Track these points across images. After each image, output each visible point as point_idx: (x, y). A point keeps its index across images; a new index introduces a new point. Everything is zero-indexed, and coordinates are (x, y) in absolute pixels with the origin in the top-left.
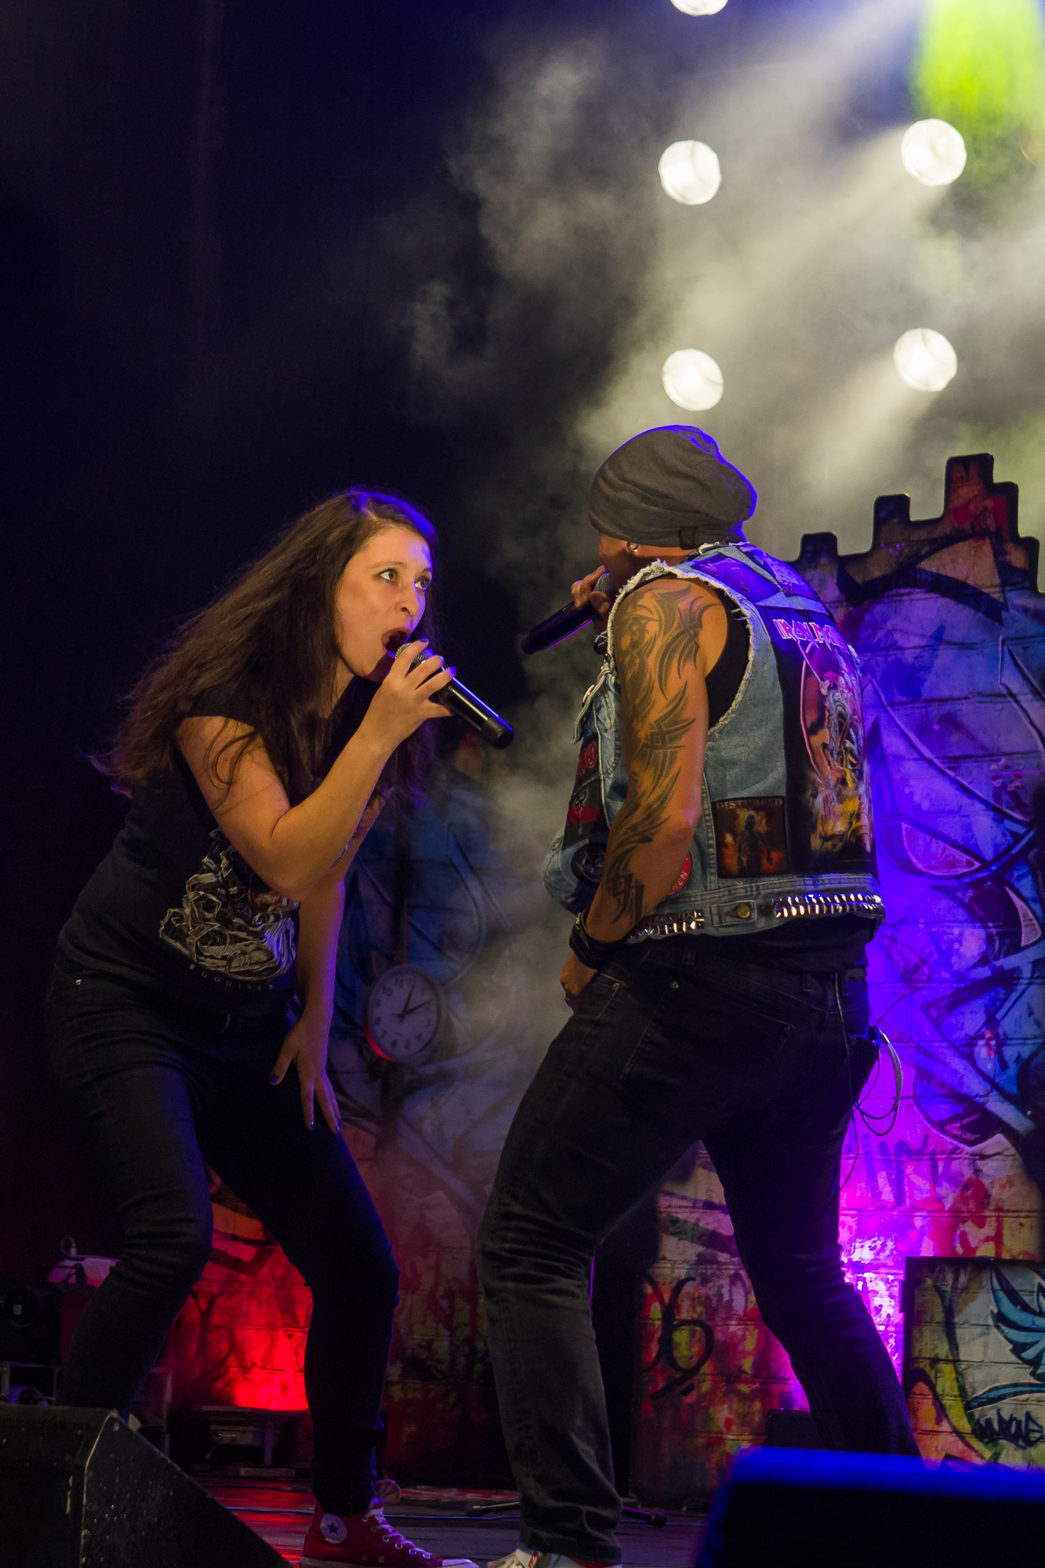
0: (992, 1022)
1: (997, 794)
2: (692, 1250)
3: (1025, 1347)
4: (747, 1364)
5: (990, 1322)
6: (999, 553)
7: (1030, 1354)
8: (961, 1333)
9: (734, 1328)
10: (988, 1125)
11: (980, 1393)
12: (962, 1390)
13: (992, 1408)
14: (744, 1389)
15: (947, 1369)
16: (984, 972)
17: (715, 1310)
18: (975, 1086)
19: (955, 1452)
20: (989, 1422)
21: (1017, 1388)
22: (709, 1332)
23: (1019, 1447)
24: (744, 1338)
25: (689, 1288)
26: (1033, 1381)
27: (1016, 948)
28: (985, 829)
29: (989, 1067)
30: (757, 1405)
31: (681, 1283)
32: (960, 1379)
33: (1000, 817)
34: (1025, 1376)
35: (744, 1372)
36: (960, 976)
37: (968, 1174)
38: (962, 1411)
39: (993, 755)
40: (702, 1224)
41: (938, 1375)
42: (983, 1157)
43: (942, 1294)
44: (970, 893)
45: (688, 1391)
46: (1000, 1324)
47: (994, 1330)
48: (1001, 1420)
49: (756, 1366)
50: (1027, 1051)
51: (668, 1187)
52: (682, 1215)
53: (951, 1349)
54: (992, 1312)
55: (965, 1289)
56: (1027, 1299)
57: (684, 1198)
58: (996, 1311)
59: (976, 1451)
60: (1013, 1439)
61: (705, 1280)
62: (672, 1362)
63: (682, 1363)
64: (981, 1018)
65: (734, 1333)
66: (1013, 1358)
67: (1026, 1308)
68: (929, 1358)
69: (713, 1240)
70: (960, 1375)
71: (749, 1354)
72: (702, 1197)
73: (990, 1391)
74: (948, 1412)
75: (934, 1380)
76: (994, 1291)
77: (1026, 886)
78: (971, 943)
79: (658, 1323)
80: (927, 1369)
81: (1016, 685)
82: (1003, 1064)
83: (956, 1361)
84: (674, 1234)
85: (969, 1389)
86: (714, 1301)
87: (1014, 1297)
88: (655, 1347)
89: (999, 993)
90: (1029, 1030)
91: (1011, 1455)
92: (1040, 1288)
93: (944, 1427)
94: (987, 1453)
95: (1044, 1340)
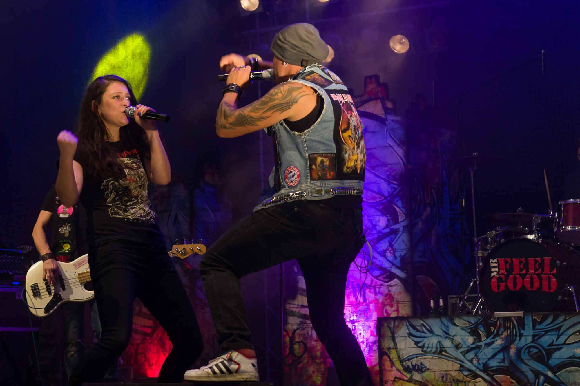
0: (391, 245)
1: (388, 176)
2: (298, 320)
3: (419, 342)
4: (318, 354)
5: (407, 336)
6: (383, 105)
7: (420, 345)
8: (397, 339)
9: (313, 343)
10: (392, 276)
11: (405, 357)
12: (399, 357)
13: (409, 362)
14: (318, 361)
15: (394, 351)
16: (387, 230)
17: (307, 338)
18: (386, 265)
19: (398, 376)
20: (408, 366)
21: (417, 355)
22: (305, 345)
23: (419, 373)
24: (317, 346)
25: (298, 332)
26: (422, 353)
27: (397, 222)
28: (385, 187)
29: (391, 258)
30: (323, 366)
32: (398, 354)
33: (389, 183)
34: (419, 351)
35: (317, 356)
36: (379, 232)
37: (386, 292)
38: (399, 363)
39: (385, 165)
40: (300, 312)
41: (391, 353)
42: (391, 286)
43: (390, 328)
44: (381, 207)
45: (300, 363)
46: (410, 336)
47: (408, 338)
48: (412, 365)
49: (321, 354)
50: (403, 253)
51: (289, 301)
52: (294, 310)
53: (394, 345)
54: (407, 333)
55: (398, 326)
56: (418, 328)
57: (294, 304)
58: (408, 332)
59: (405, 375)
60: (417, 371)
61: (303, 329)
62: (294, 354)
63: (297, 355)
64: (388, 244)
65: (314, 344)
66: (415, 346)
67: (418, 331)
68: (387, 348)
69: (304, 317)
70: (398, 352)
71: (319, 350)
72: (300, 304)
73: (408, 357)
74: (394, 364)
75: (389, 354)
76: (407, 326)
77: (399, 203)
78: (382, 222)
79: (288, 343)
80: (387, 351)
81: (392, 143)
82: (396, 258)
83: (396, 348)
84: (292, 316)
85: (401, 357)
86: (306, 335)
87: (414, 328)
88: (288, 351)
89: (393, 236)
90: (403, 246)
91: (417, 376)
92: (423, 325)
93: (394, 368)
94: (409, 376)
95: (426, 340)
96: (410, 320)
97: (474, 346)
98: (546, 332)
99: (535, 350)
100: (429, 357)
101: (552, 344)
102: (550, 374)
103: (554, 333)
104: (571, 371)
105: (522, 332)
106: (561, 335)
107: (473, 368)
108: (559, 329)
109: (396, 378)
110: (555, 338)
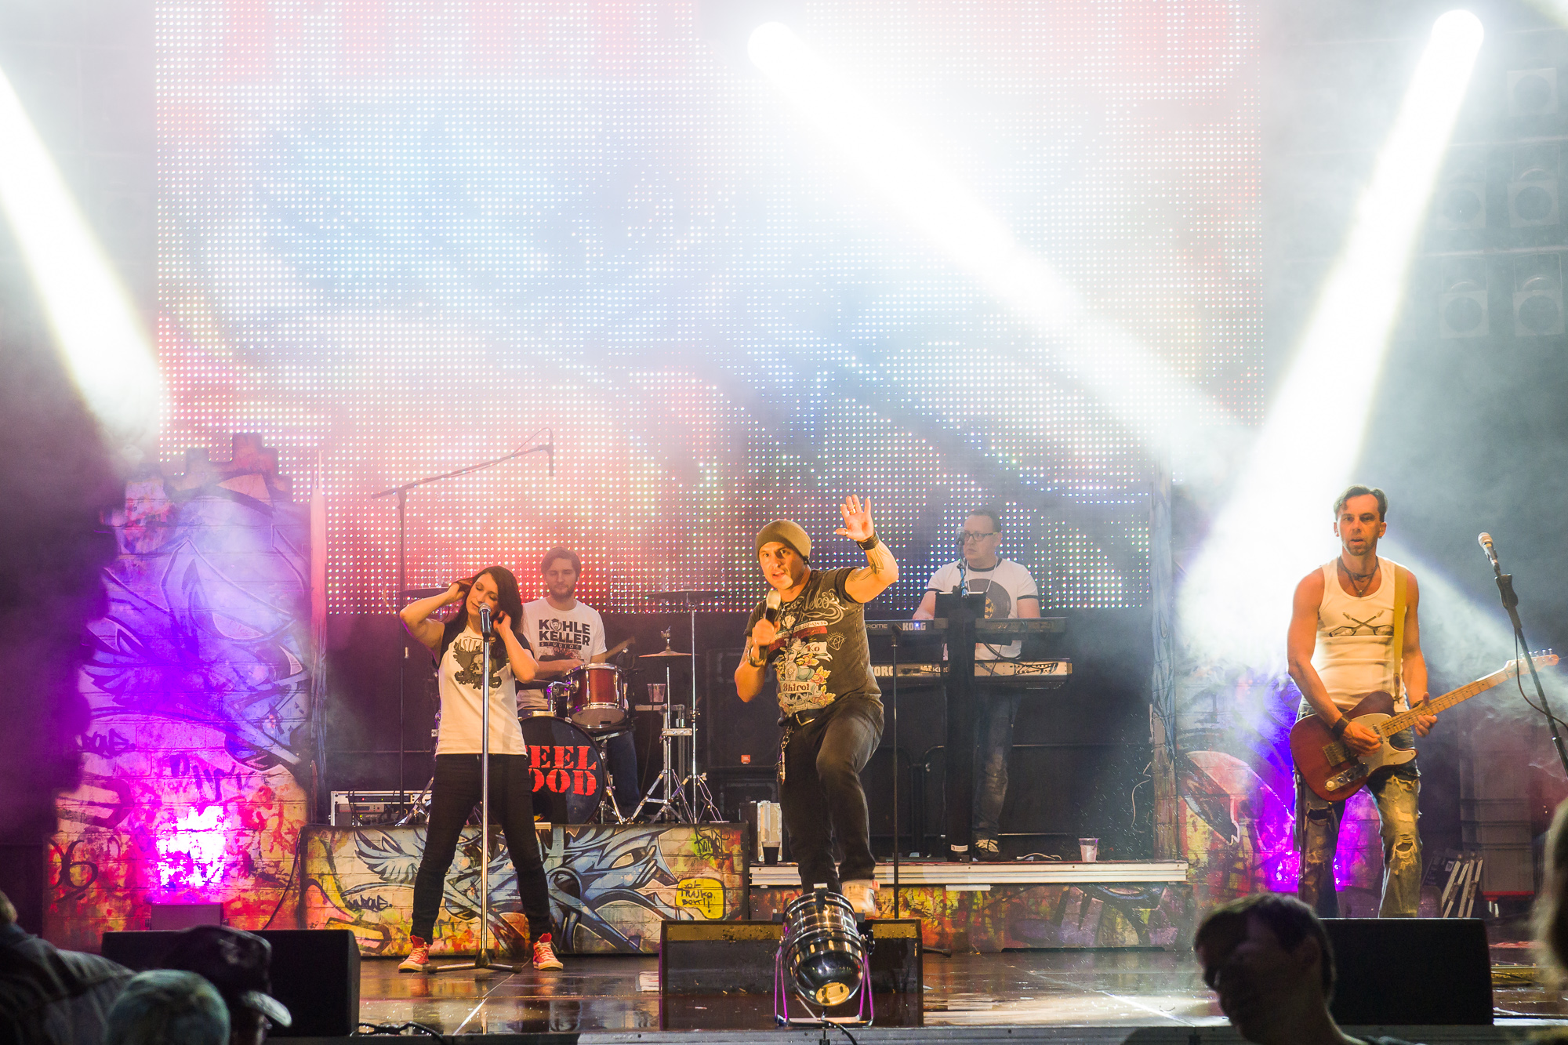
0: (274, 710)
3: (376, 866)
4: (121, 882)
5: (355, 855)
6: (268, 482)
7: (378, 869)
8: (335, 861)
9: (111, 864)
10: (270, 761)
11: (350, 888)
12: (339, 888)
13: (357, 895)
14: (119, 894)
15: (329, 877)
16: (268, 687)
17: (98, 855)
18: (264, 741)
19: (335, 916)
20: (355, 901)
21: (372, 885)
22: (95, 867)
23: (374, 911)
24: (118, 869)
25: (79, 845)
26: (381, 881)
27: (287, 675)
28: (266, 617)
29: (272, 733)
30: (129, 902)
31: (74, 844)
33: (275, 612)
34: (376, 879)
35: (117, 886)
36: (251, 689)
38: (339, 896)
39: (269, 582)
40: (88, 812)
41: (324, 881)
42: (270, 776)
43: (325, 844)
44: (257, 648)
45: (80, 898)
46: (360, 856)
47: (357, 859)
48: (362, 900)
49: (126, 882)
50: (295, 725)
51: (63, 795)
52: (73, 808)
53: (331, 868)
54: (355, 851)
55: (339, 841)
56: (376, 844)
57: (74, 800)
58: (357, 850)
59: (348, 914)
60: (371, 908)
61: (90, 841)
62: (71, 884)
63: (76, 884)
64: (267, 709)
65: (112, 867)
66: (368, 871)
67: (375, 848)
68: (318, 873)
69: (97, 821)
70: (336, 881)
71: (122, 877)
72: (87, 799)
73: (355, 887)
74: (331, 898)
75: (321, 883)
76: (356, 841)
77: (293, 645)
78: (258, 672)
79: (59, 864)
80: (316, 879)
81: (282, 548)
83: (334, 874)
84: (69, 818)
85: (343, 887)
86: (98, 851)
87: (368, 843)
88: (57, 877)
89: (278, 697)
90: (296, 714)
91: (369, 916)
92: (384, 839)
93: (329, 904)
94: (355, 915)
95: (388, 863)
96: (362, 832)
97: (470, 871)
98: (584, 852)
99: (566, 877)
100: (392, 887)
101: (591, 869)
102: (586, 910)
103: (595, 853)
104: (616, 906)
105: (548, 851)
106: (606, 856)
107: (467, 903)
108: (603, 847)
109: (331, 919)
110: (596, 860)
